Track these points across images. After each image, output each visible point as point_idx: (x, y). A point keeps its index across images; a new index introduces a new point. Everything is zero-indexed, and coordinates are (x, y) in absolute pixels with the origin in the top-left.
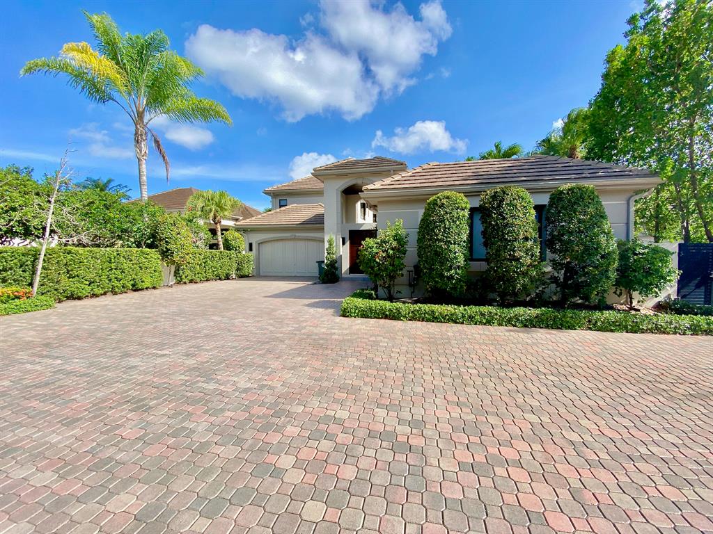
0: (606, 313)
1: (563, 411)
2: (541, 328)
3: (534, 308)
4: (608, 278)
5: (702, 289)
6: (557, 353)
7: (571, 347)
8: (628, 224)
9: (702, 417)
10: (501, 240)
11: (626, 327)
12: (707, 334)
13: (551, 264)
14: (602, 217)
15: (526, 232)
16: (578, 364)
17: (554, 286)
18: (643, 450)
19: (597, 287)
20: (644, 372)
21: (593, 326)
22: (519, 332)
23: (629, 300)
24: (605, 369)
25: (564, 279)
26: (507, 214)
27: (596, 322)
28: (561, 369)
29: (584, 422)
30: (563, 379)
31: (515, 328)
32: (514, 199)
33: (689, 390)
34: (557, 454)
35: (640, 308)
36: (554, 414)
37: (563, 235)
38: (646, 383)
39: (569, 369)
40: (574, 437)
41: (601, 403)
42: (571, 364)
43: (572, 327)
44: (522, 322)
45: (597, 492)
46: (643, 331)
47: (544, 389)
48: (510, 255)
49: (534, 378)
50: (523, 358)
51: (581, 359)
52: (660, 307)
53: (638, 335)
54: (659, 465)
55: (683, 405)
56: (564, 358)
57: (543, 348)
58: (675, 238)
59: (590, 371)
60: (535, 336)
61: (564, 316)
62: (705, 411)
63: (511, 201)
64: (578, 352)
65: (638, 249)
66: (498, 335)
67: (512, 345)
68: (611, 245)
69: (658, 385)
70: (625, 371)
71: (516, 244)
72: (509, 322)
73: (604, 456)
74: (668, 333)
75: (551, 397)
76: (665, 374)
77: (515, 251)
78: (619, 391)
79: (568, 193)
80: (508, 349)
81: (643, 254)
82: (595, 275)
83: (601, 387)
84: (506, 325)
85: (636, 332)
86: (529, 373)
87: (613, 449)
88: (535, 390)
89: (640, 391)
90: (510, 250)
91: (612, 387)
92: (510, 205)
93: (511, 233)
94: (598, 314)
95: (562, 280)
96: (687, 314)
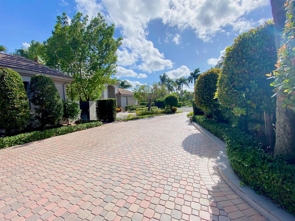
0: (62, 128)
1: (58, 170)
2: (34, 141)
3: (29, 132)
4: (60, 114)
5: (87, 115)
6: (46, 149)
7: (51, 145)
8: (64, 94)
9: (97, 150)
10: (4, 98)
11: (69, 131)
12: (90, 128)
13: (34, 110)
14: (56, 90)
15: (20, 94)
16: (57, 150)
17: (37, 121)
18: (88, 167)
19: (57, 118)
20: (79, 144)
21: (58, 134)
22: (22, 146)
23: (67, 122)
24: (67, 148)
25: (42, 116)
26: (7, 84)
27: (59, 132)
28: (51, 155)
29: (67, 169)
30: (53, 158)
31: (20, 145)
32: (11, 76)
33: (92, 144)
34: (62, 187)
35: (71, 124)
36: (55, 173)
37: (40, 97)
38: (81, 147)
39: (54, 153)
40: (66, 177)
41: (70, 160)
42: (54, 151)
43: (49, 137)
44: (24, 141)
45: (80, 189)
46: (74, 131)
47: (47, 166)
48: (12, 107)
49: (40, 164)
50: (30, 157)
51: (57, 148)
52: (77, 123)
53: (73, 133)
54: (92, 169)
55: (92, 149)
56: (50, 150)
57: (39, 149)
58: (77, 100)
59: (62, 151)
60: (33, 146)
61: (45, 133)
62: (97, 148)
63: (9, 77)
64: (55, 146)
65: (69, 103)
66: (10, 152)
67: (22, 154)
68: (60, 101)
69: (84, 146)
70: (73, 146)
71: (15, 101)
72: (16, 143)
73: (78, 176)
74: (81, 130)
75: (51, 168)
76: (84, 142)
77: (15, 104)
78: (74, 153)
79: (40, 78)
80: (20, 157)
81: (71, 105)
82: (56, 113)
83: (68, 154)
84: (14, 145)
85: (72, 132)
86: (36, 163)
87: (79, 172)
88: (42, 169)
89: (80, 150)
90: (11, 104)
91: (72, 153)
92: (9, 79)
93: (11, 95)
94: (59, 129)
95: (41, 117)
96: (85, 123)
